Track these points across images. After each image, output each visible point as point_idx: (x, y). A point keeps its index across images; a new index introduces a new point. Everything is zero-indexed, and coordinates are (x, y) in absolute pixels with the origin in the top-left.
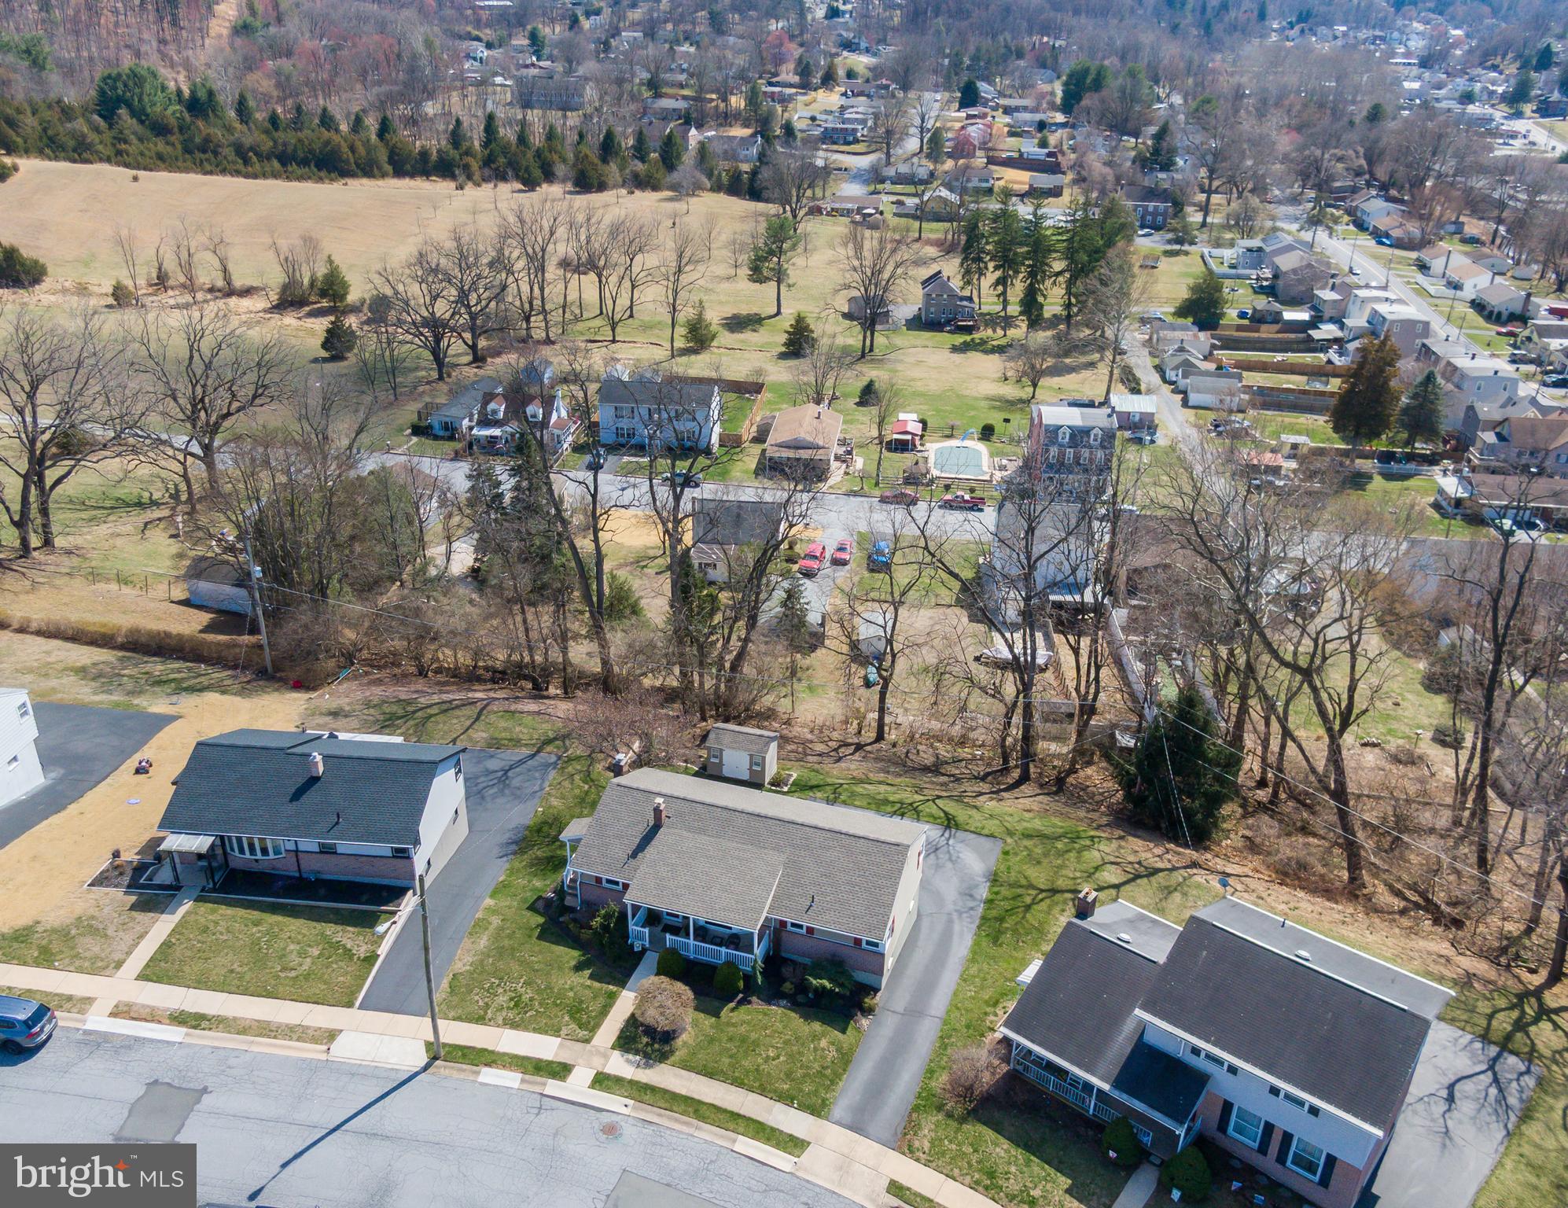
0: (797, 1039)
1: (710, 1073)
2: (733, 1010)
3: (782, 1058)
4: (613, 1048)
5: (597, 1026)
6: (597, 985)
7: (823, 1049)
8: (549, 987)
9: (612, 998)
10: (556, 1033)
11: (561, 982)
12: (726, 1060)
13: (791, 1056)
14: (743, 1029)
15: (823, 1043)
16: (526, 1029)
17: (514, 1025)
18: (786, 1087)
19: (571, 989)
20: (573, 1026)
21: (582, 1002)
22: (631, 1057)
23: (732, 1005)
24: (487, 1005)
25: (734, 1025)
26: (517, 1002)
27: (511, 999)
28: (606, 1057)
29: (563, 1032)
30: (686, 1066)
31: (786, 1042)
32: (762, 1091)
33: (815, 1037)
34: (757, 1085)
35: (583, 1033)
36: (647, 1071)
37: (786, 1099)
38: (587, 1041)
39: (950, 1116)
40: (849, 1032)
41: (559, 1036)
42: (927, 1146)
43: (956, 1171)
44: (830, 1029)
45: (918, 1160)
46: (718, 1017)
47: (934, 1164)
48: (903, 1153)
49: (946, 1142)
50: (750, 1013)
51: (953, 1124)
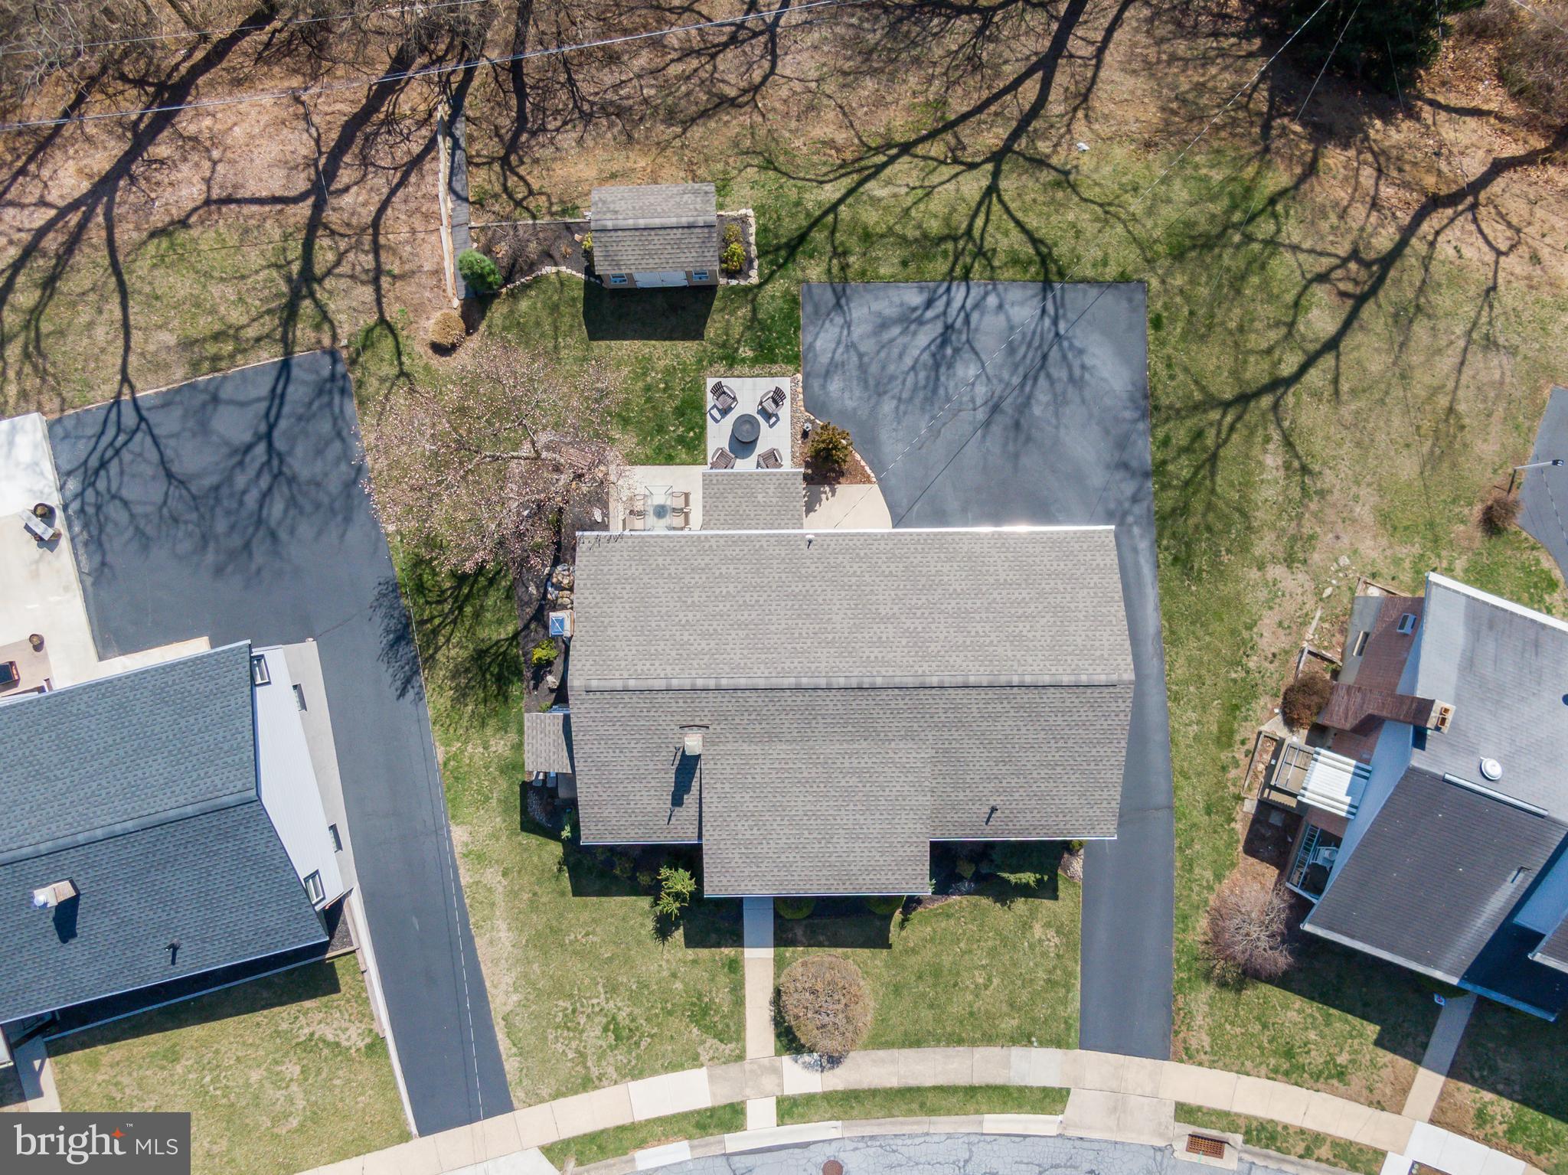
0: (1004, 941)
1: (914, 1041)
2: (902, 925)
3: (996, 981)
4: (778, 1053)
5: (741, 1026)
6: (704, 953)
7: (1040, 941)
8: (643, 985)
9: (735, 966)
10: (695, 1061)
11: (654, 967)
12: (926, 1014)
13: (1004, 974)
14: (928, 954)
15: (1038, 931)
16: (654, 1072)
17: (636, 1073)
18: (1015, 1022)
19: (674, 975)
20: (711, 1041)
21: (700, 997)
22: (806, 1058)
23: (898, 916)
24: (582, 1055)
25: (914, 951)
26: (619, 1033)
27: (606, 1029)
28: (778, 1072)
29: (704, 1058)
30: (880, 1041)
31: (993, 953)
32: (988, 1040)
33: (1026, 926)
34: (978, 1035)
35: (729, 1048)
36: (838, 1071)
37: (1023, 1038)
38: (741, 1057)
39: (1223, 984)
40: (1061, 894)
41: (702, 1065)
42: (1206, 1041)
43: (1248, 1064)
44: (1037, 901)
45: (1200, 1064)
46: (889, 946)
47: (1221, 1064)
48: (1181, 1061)
49: (1228, 1027)
50: (925, 921)
51: (1230, 996)
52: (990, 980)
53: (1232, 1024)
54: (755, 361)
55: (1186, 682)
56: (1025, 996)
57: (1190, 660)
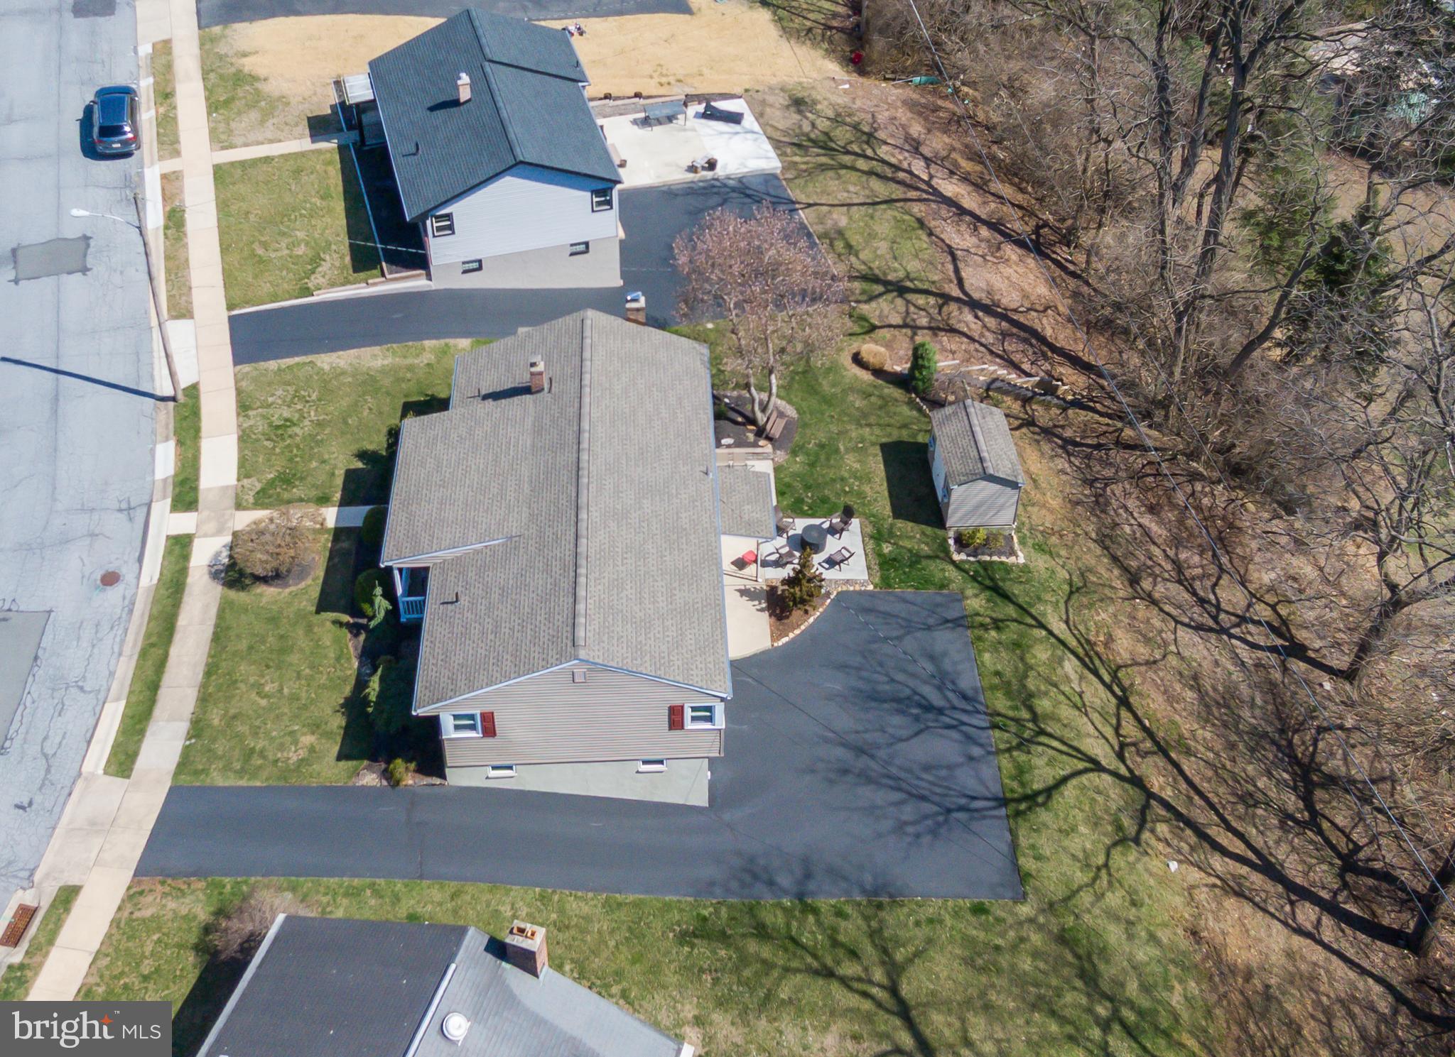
0: (304, 707)
1: (220, 635)
2: (336, 622)
3: (264, 702)
4: (234, 532)
5: (267, 506)
6: (339, 481)
7: (297, 742)
8: (320, 443)
9: (324, 500)
10: (245, 476)
11: (334, 449)
12: (244, 644)
13: (270, 709)
14: (303, 642)
15: (308, 740)
16: (240, 450)
17: (245, 438)
18: (216, 722)
19: (324, 462)
20: (259, 486)
21: (302, 479)
22: (225, 553)
23: (346, 618)
24: (270, 405)
25: (310, 632)
26: (284, 426)
27: (287, 419)
28: (219, 532)
29: (246, 482)
31: (295, 697)
32: (204, 699)
33: (315, 727)
34: (211, 689)
35: (250, 498)
36: (206, 578)
37: (198, 728)
38: (239, 506)
39: (207, 930)
40: (342, 764)
41: (239, 480)
42: (147, 913)
43: (106, 961)
44: (339, 739)
45: (120, 909)
46: (318, 612)
47: (114, 931)
48: (129, 888)
49: (155, 937)
50: (337, 641)
51: (193, 939)
52: (266, 696)
53: (159, 941)
54: (880, 555)
55: (562, 911)
56: (242, 728)
57: (588, 919)
